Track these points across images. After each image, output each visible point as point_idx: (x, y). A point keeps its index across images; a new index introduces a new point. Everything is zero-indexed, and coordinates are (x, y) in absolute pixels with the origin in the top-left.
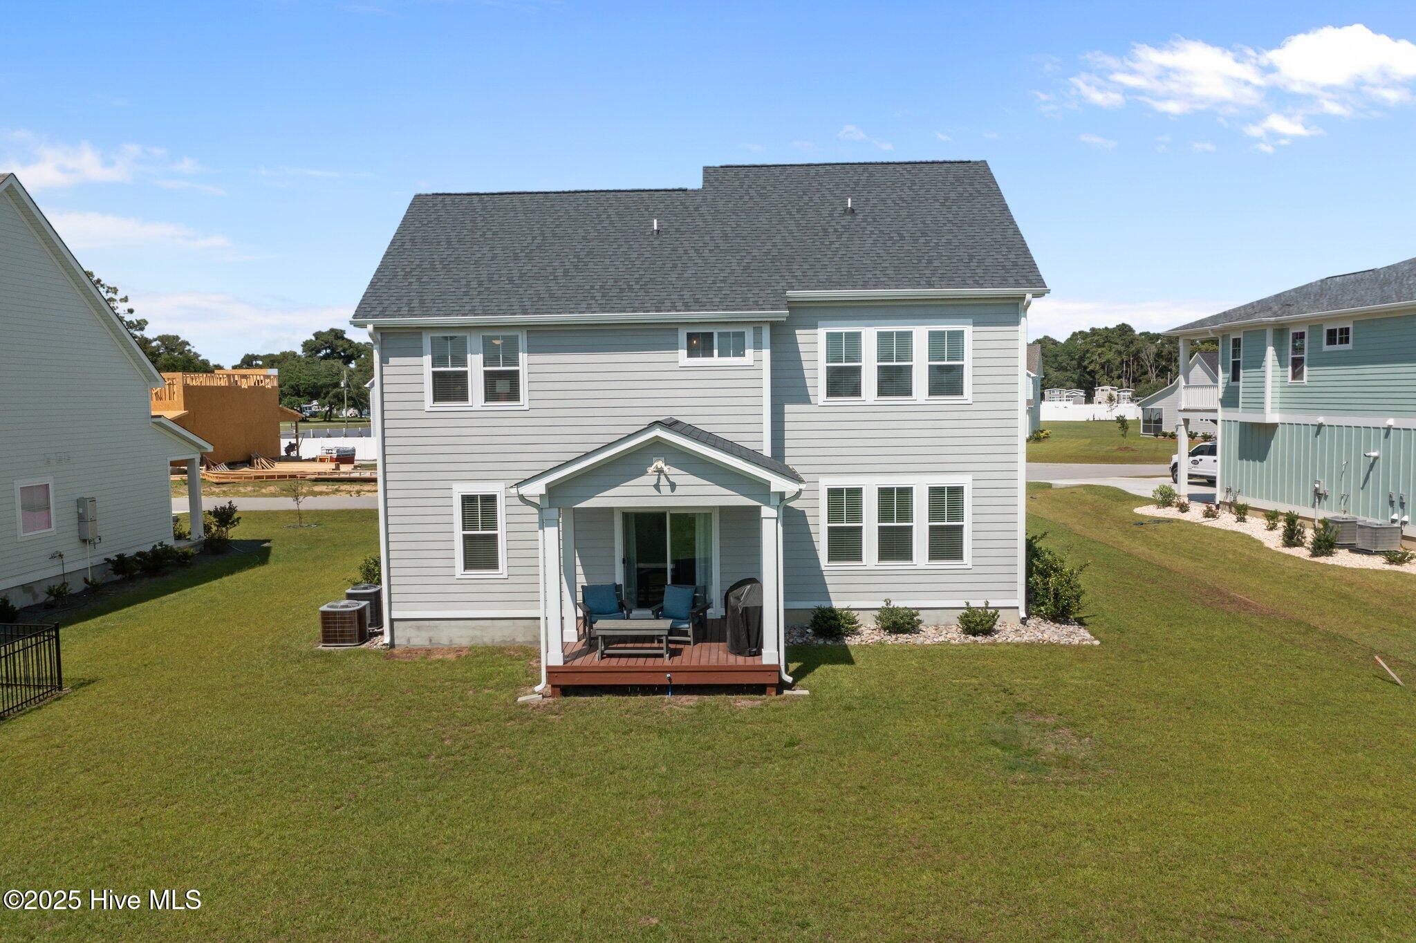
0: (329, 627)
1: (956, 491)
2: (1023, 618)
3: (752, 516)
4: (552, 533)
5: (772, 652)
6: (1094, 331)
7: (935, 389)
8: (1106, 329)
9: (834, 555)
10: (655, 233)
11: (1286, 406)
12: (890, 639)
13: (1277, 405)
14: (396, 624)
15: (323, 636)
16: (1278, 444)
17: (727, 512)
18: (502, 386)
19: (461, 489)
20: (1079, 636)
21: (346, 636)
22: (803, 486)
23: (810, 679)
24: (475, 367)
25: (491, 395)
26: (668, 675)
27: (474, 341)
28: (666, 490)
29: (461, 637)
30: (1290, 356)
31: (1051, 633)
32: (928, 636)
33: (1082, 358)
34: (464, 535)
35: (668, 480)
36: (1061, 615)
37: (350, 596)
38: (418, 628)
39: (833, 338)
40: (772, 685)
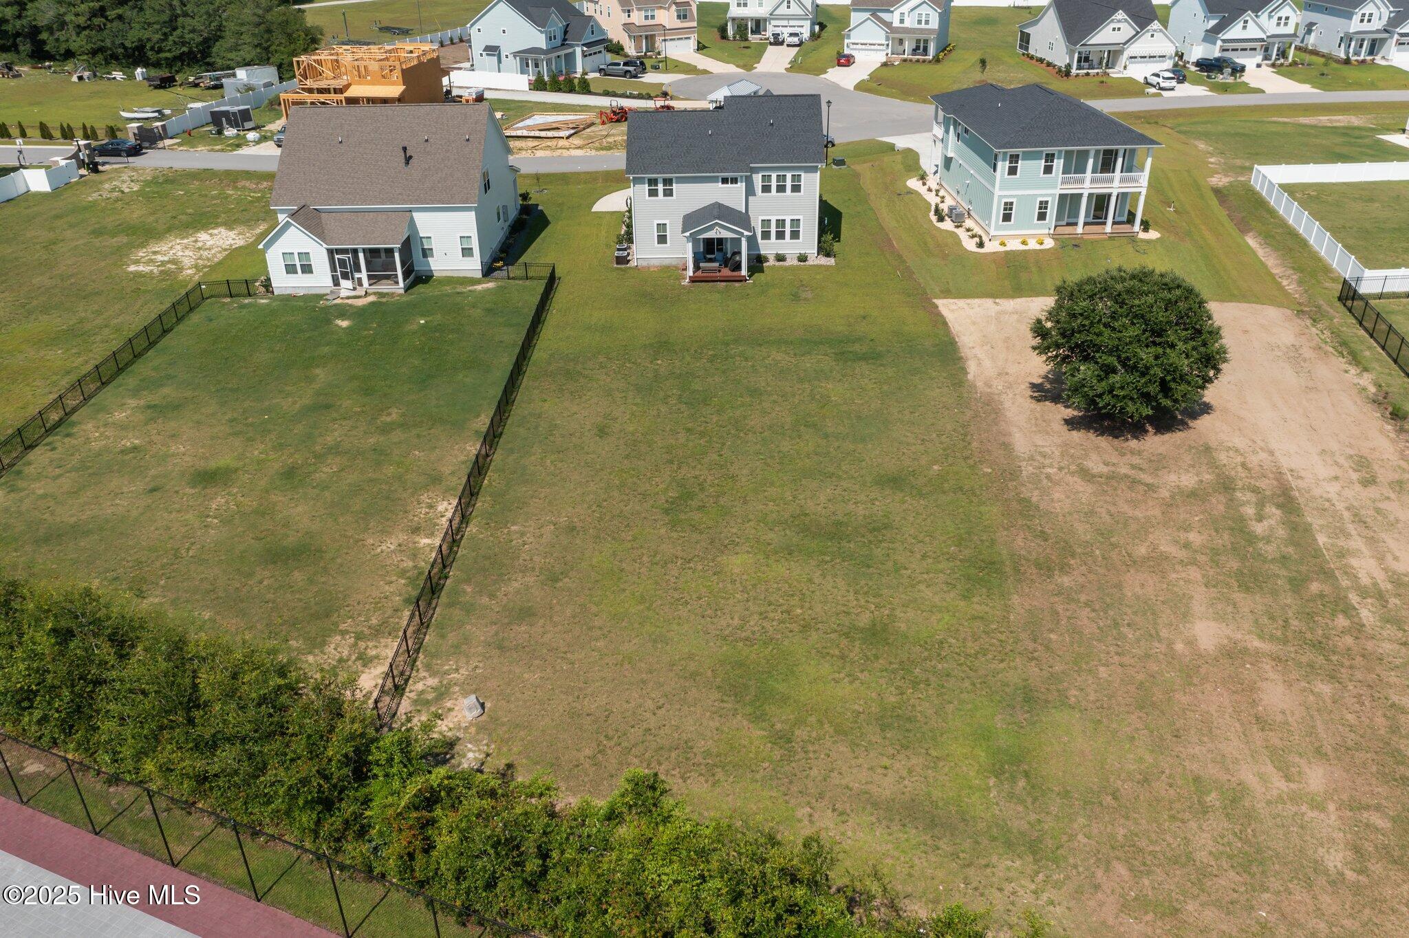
1: (798, 220)
2: (816, 256)
3: (739, 240)
4: (690, 244)
5: (744, 272)
7: (793, 191)
9: (763, 238)
12: (777, 264)
13: (952, 150)
14: (634, 260)
16: (952, 166)
17: (732, 239)
18: (668, 193)
19: (656, 220)
20: (831, 261)
22: (754, 221)
23: (753, 277)
24: (661, 188)
25: (665, 195)
26: (718, 278)
27: (658, 181)
28: (718, 234)
29: (657, 263)
30: (957, 132)
31: (823, 261)
32: (788, 263)
34: (657, 234)
35: (719, 232)
36: (828, 255)
37: (619, 250)
38: (640, 261)
39: (764, 177)
40: (744, 279)
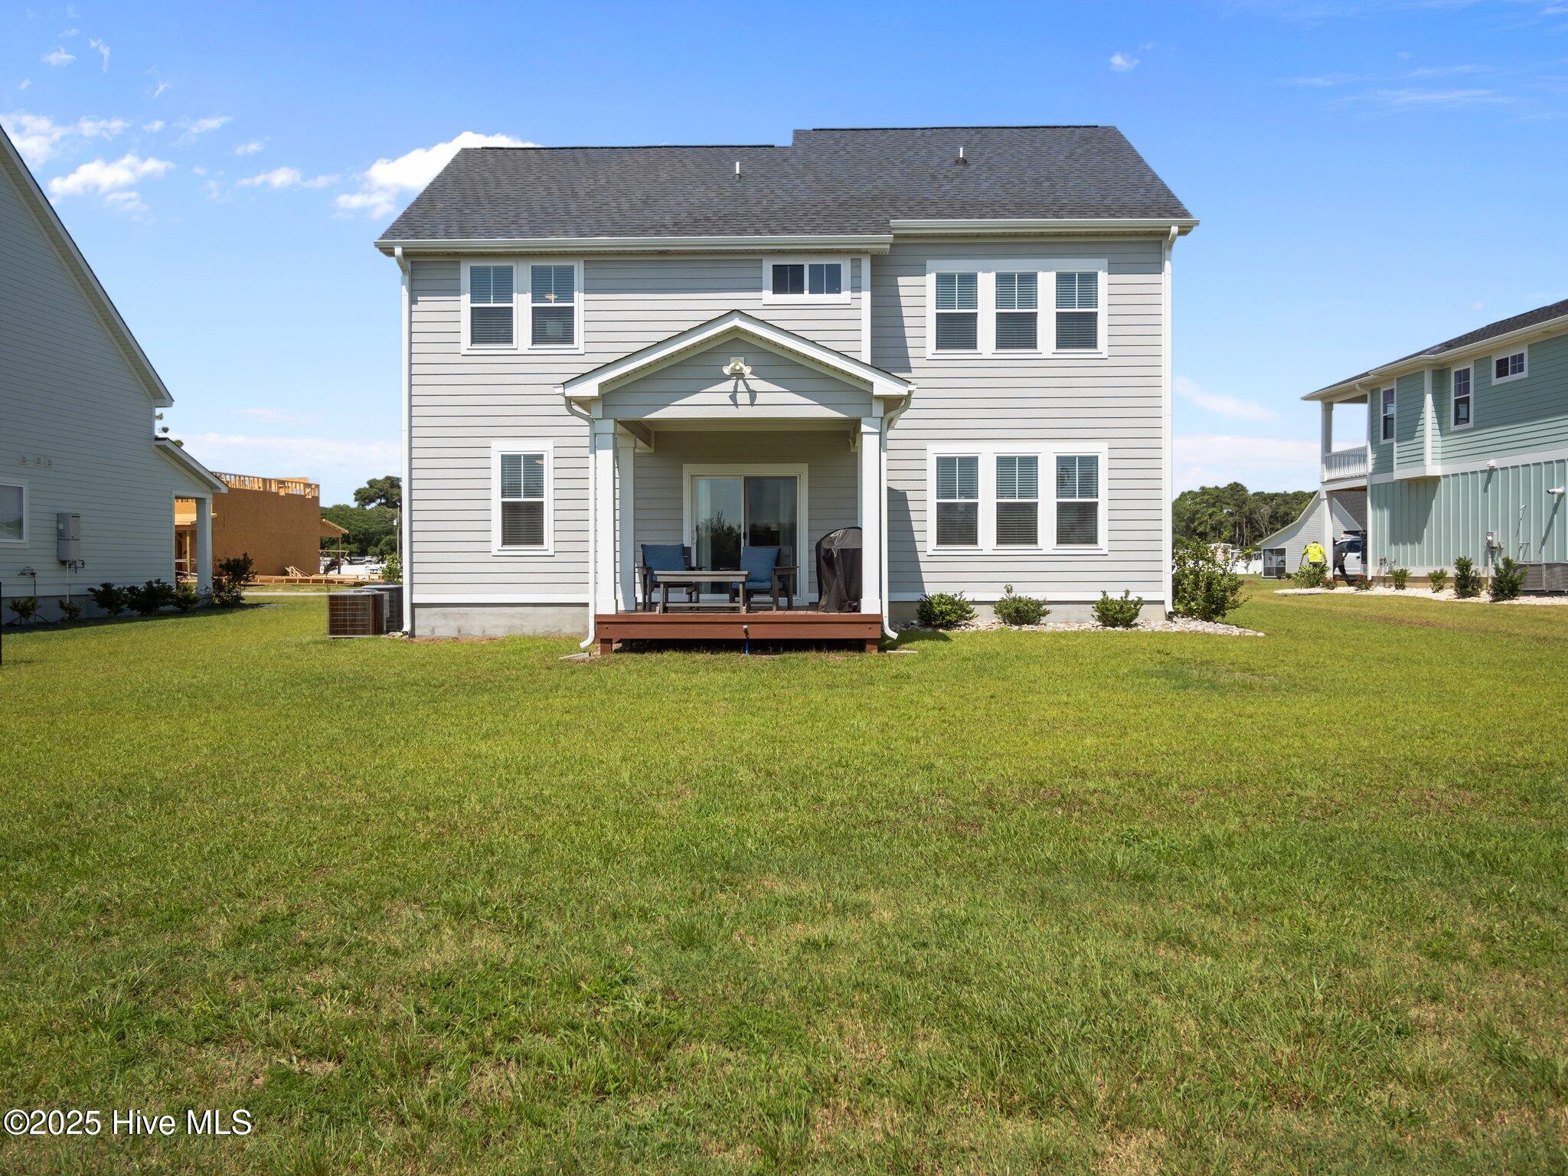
0: (337, 615)
1: (1090, 463)
2: (1170, 613)
5: (873, 599)
6: (1204, 491)
7: (1063, 341)
8: (1217, 488)
9: (943, 533)
10: (737, 177)
11: (1449, 455)
12: (1012, 630)
13: (1439, 456)
14: (417, 611)
15: (332, 626)
16: (1442, 503)
18: (553, 327)
19: (501, 447)
20: (1238, 630)
21: (357, 626)
22: (911, 388)
23: (919, 644)
24: (522, 306)
25: (539, 337)
26: (745, 627)
27: (522, 274)
28: (743, 398)
29: (496, 626)
30: (1453, 398)
31: (1205, 627)
32: (1057, 627)
33: (1192, 520)
34: (503, 503)
35: (747, 386)
36: (1214, 611)
38: (445, 615)
39: (943, 280)
40: (873, 641)
